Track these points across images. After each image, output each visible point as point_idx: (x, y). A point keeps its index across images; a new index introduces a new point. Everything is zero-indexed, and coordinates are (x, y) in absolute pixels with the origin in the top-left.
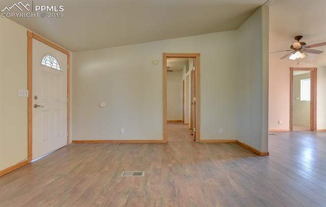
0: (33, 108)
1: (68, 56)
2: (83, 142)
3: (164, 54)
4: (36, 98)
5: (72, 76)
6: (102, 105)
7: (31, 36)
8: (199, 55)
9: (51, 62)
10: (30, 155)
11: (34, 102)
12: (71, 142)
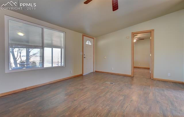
0: (84, 58)
1: (94, 39)
2: (98, 72)
3: (132, 33)
4: (84, 55)
5: (95, 47)
6: (105, 58)
7: (83, 36)
8: (153, 30)
9: (88, 43)
10: (83, 73)
11: (84, 56)
12: (94, 71)
